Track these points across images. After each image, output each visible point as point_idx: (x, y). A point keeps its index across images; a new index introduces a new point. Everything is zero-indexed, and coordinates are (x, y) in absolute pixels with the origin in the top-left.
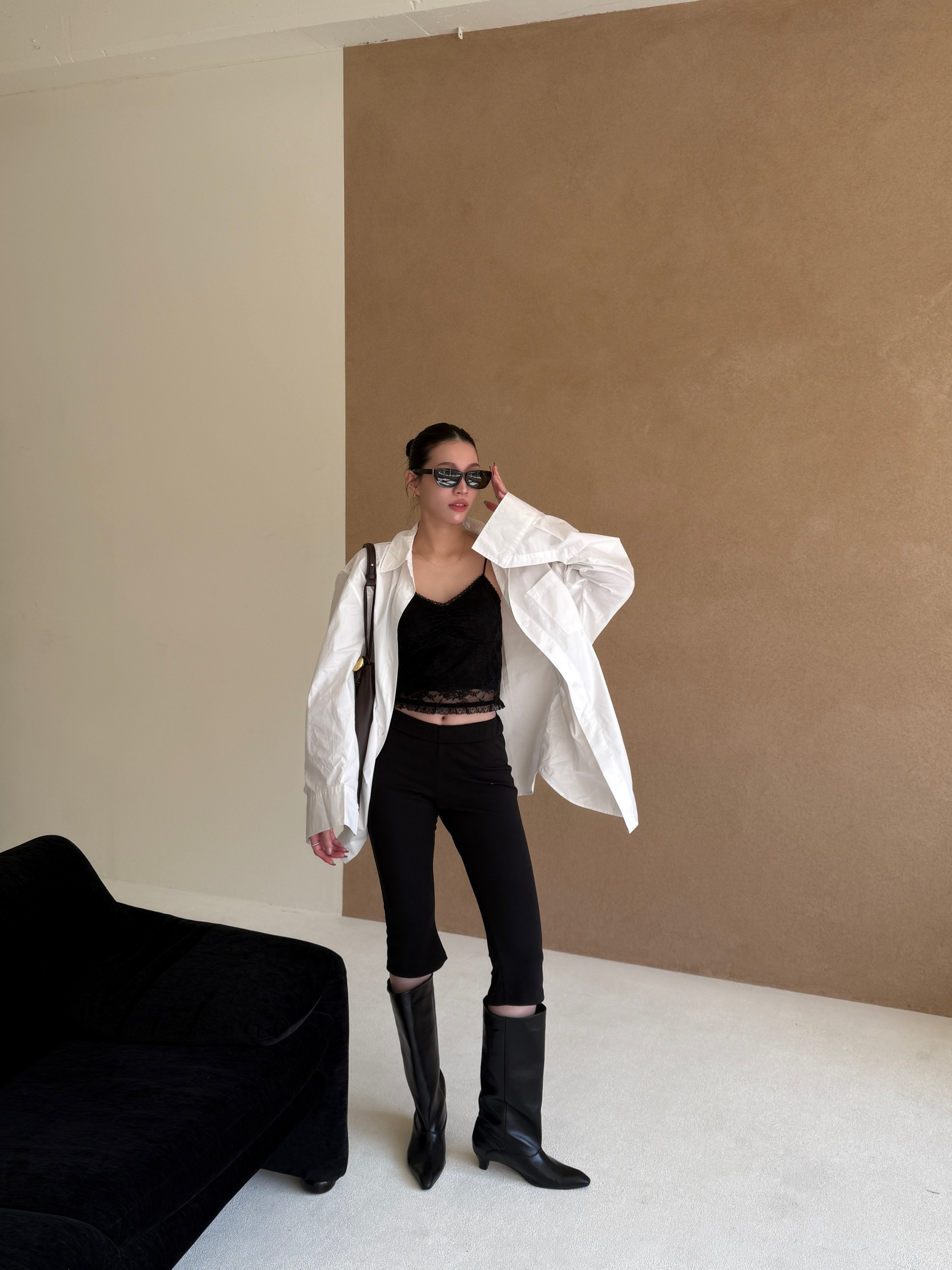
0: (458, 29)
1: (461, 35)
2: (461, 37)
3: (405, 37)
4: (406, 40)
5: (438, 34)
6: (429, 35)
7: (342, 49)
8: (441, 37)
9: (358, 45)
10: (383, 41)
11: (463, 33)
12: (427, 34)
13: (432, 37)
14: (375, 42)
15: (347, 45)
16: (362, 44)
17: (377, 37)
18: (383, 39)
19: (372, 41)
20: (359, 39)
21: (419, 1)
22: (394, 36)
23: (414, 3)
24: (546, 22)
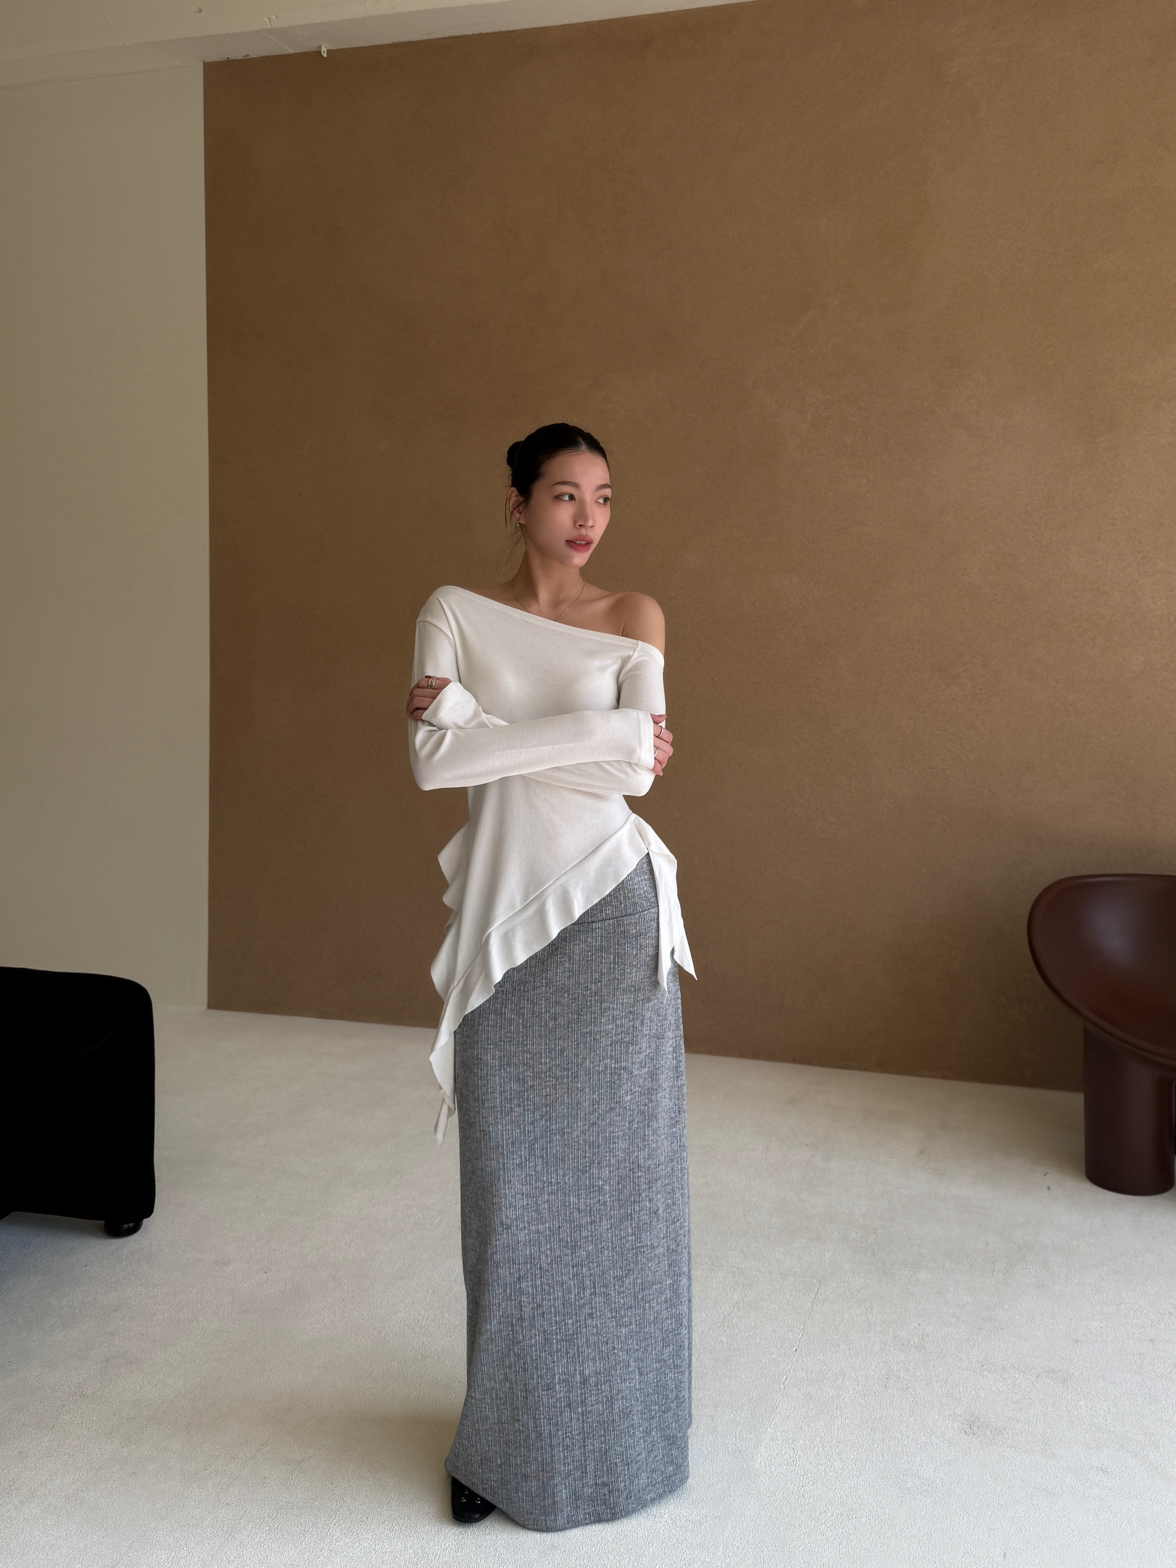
0: (320, 47)
1: (324, 52)
2: (325, 55)
3: (267, 54)
4: (269, 57)
5: (301, 51)
6: (291, 51)
7: (202, 64)
8: (305, 54)
9: (217, 60)
10: (244, 57)
11: (328, 51)
12: (290, 50)
13: (295, 53)
14: (237, 57)
15: (207, 60)
16: (222, 60)
17: (237, 53)
18: (245, 55)
19: (233, 57)
20: (217, 55)
21: (274, 18)
22: (257, 51)
23: (269, 19)
24: (413, 42)
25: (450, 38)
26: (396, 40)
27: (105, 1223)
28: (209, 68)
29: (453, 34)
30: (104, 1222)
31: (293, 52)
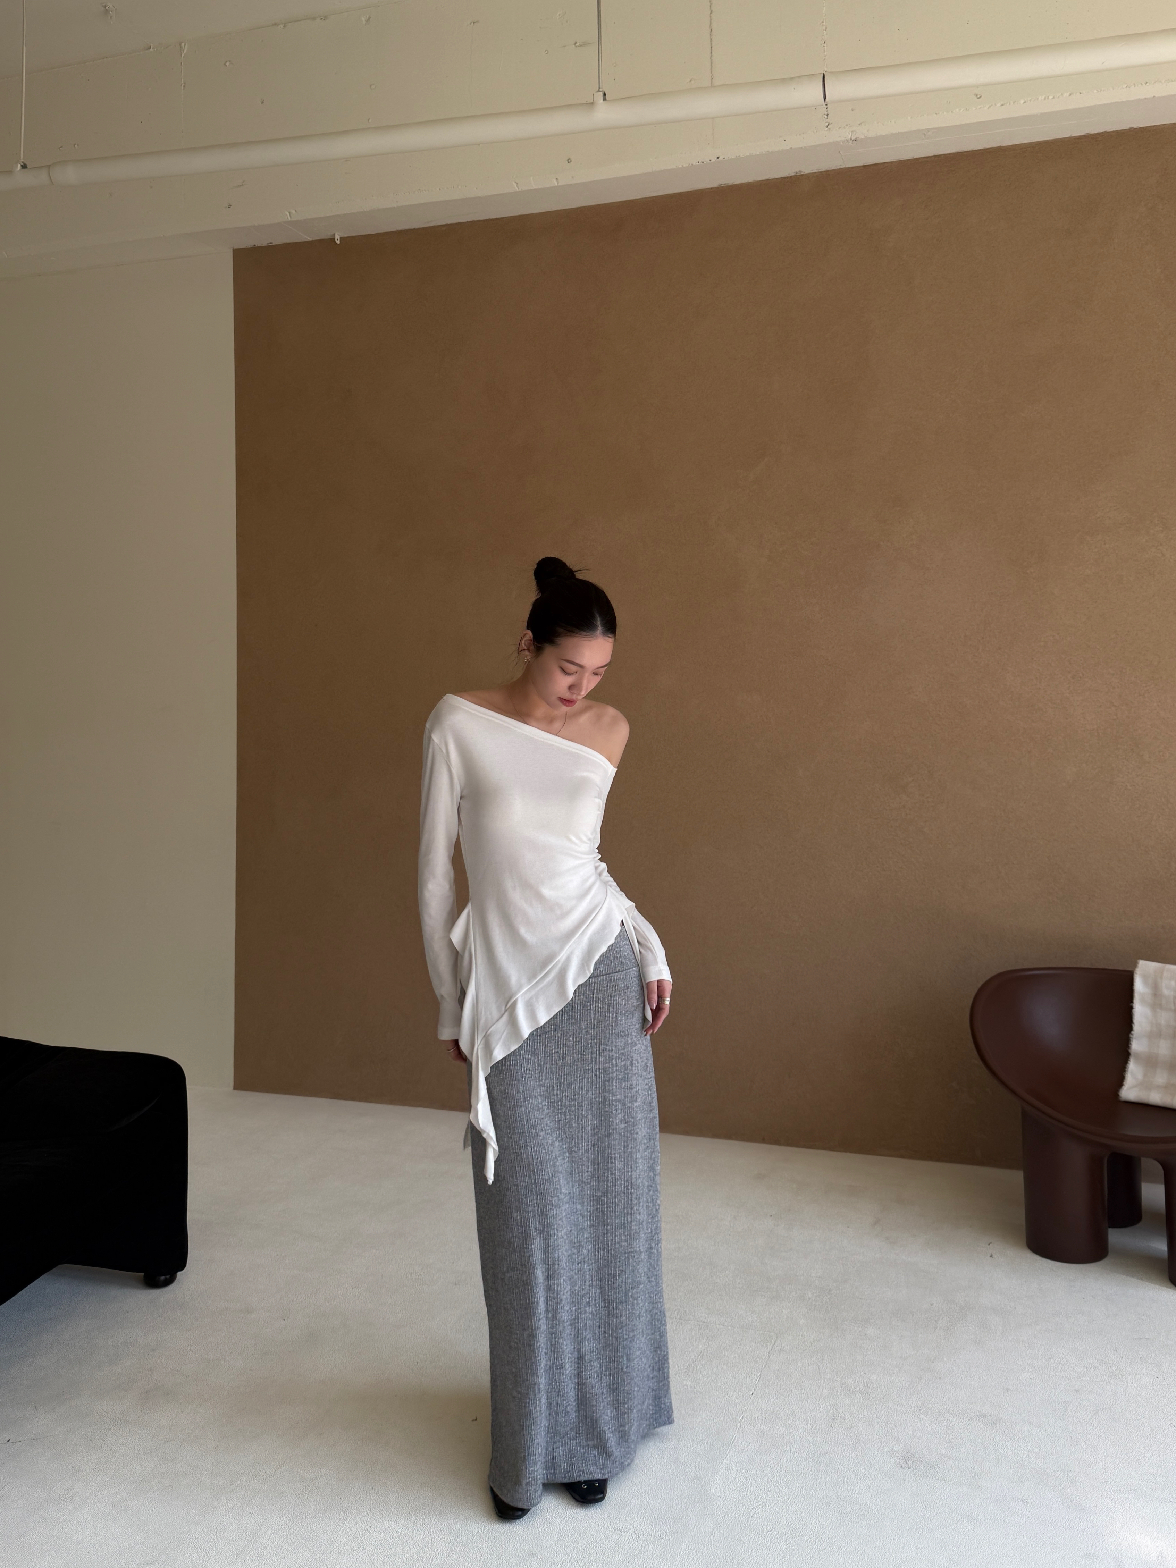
0: (335, 234)
1: (338, 240)
2: (338, 242)
4: (290, 243)
5: (315, 239)
7: (231, 251)
8: (321, 241)
9: (245, 247)
11: (341, 238)
12: (308, 238)
13: (312, 241)
14: (262, 244)
15: (236, 247)
16: (250, 247)
17: (262, 241)
18: (268, 243)
19: (258, 244)
20: (246, 243)
21: (294, 212)
22: (278, 240)
23: (289, 213)
24: (414, 229)
25: (447, 225)
26: (400, 228)
27: (144, 1276)
28: (238, 254)
29: (449, 222)
30: (143, 1274)
31: (310, 239)
